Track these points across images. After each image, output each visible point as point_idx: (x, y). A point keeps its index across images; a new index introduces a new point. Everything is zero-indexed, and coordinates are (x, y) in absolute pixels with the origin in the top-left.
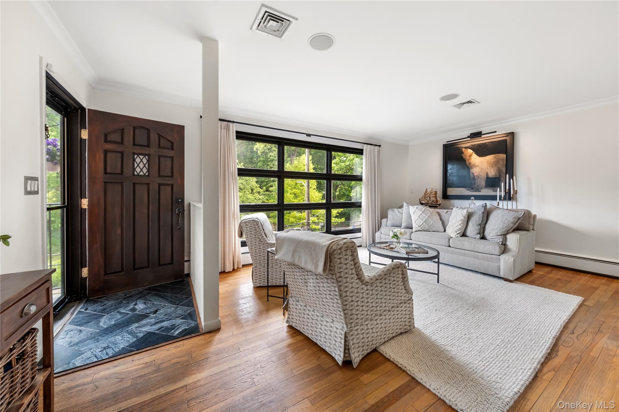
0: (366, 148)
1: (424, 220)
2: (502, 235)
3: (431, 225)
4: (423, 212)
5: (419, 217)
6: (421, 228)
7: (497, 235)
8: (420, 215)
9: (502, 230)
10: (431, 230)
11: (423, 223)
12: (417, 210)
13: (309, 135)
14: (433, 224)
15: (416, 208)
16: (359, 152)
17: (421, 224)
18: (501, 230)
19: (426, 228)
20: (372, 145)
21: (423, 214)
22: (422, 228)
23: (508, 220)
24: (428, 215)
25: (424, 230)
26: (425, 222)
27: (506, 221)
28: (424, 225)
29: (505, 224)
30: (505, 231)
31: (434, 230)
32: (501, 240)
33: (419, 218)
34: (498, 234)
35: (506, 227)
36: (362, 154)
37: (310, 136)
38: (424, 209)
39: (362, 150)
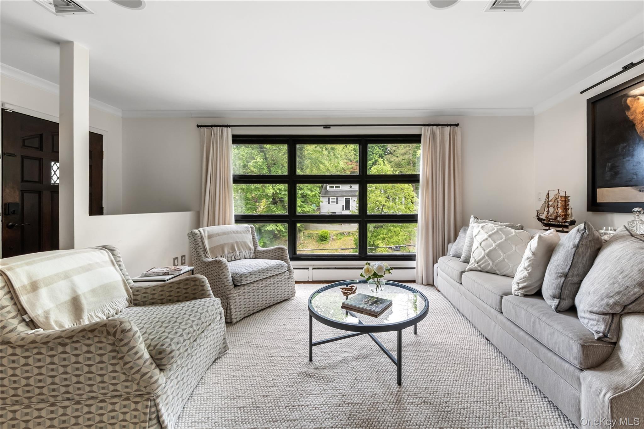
0: (425, 132)
1: (487, 251)
2: (604, 314)
3: (501, 262)
4: (490, 236)
5: (480, 244)
6: (479, 266)
7: (591, 312)
8: (484, 240)
9: (606, 301)
10: (498, 272)
11: (484, 257)
12: (482, 231)
13: (327, 127)
14: (504, 260)
15: (480, 227)
16: (415, 139)
17: (480, 258)
18: (602, 299)
19: (489, 267)
20: (438, 125)
21: (489, 239)
22: (482, 266)
23: (625, 273)
24: (499, 242)
25: (486, 270)
26: (488, 254)
27: (620, 277)
28: (486, 261)
29: (616, 285)
30: (615, 304)
31: (505, 273)
32: (602, 327)
33: (479, 247)
34: (595, 309)
35: (618, 293)
36: (419, 141)
37: (330, 128)
38: (496, 230)
39: (419, 136)
